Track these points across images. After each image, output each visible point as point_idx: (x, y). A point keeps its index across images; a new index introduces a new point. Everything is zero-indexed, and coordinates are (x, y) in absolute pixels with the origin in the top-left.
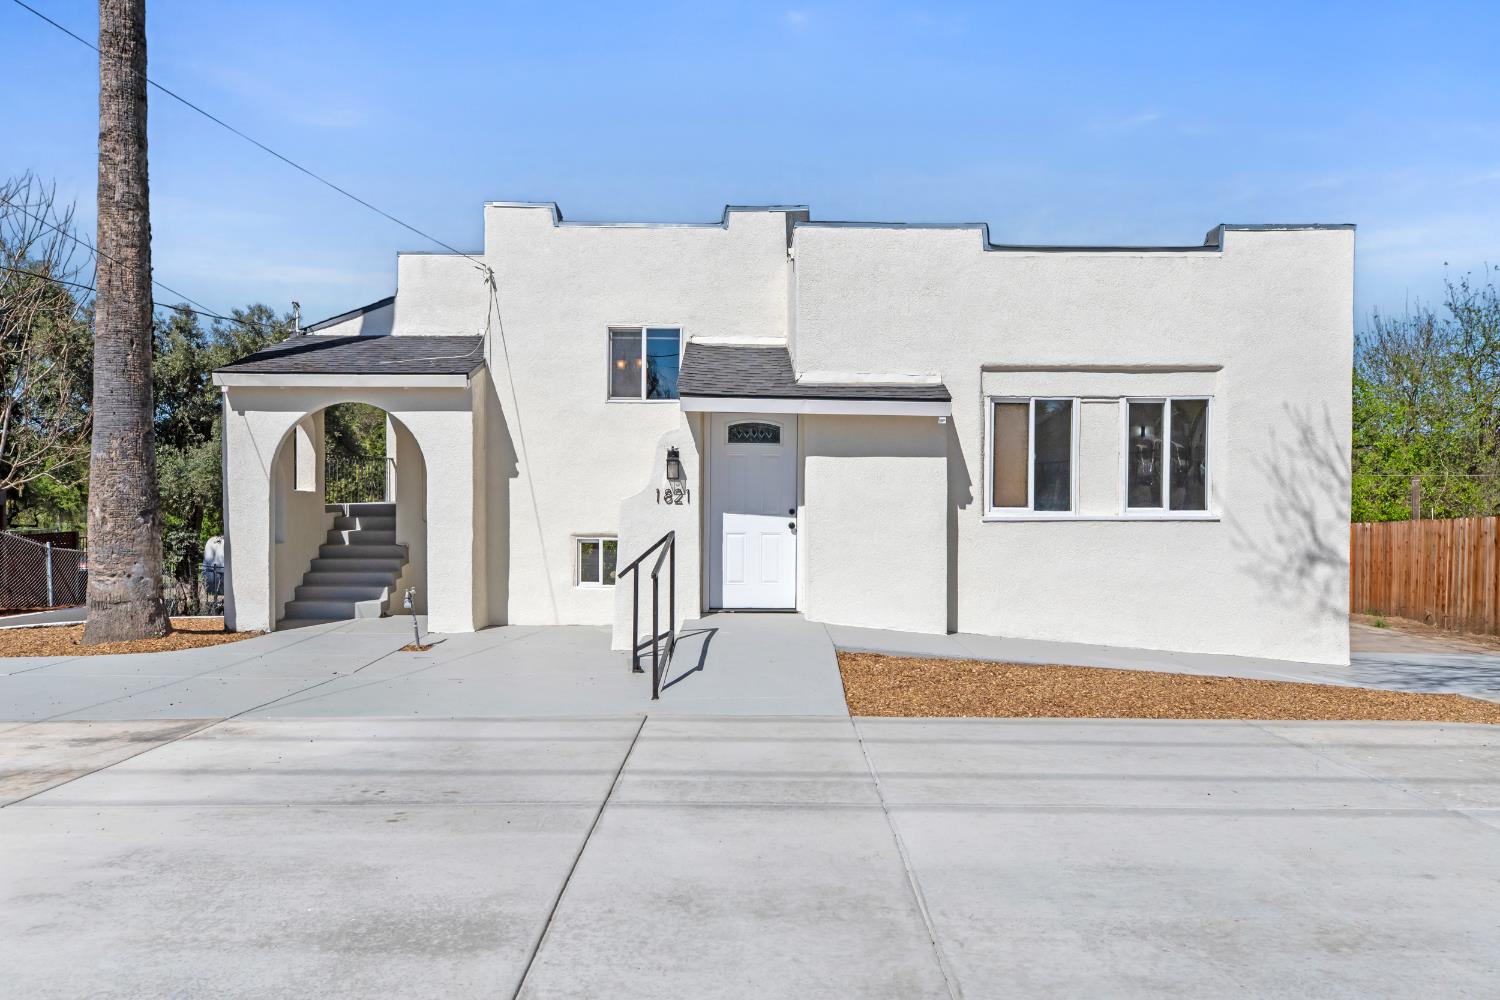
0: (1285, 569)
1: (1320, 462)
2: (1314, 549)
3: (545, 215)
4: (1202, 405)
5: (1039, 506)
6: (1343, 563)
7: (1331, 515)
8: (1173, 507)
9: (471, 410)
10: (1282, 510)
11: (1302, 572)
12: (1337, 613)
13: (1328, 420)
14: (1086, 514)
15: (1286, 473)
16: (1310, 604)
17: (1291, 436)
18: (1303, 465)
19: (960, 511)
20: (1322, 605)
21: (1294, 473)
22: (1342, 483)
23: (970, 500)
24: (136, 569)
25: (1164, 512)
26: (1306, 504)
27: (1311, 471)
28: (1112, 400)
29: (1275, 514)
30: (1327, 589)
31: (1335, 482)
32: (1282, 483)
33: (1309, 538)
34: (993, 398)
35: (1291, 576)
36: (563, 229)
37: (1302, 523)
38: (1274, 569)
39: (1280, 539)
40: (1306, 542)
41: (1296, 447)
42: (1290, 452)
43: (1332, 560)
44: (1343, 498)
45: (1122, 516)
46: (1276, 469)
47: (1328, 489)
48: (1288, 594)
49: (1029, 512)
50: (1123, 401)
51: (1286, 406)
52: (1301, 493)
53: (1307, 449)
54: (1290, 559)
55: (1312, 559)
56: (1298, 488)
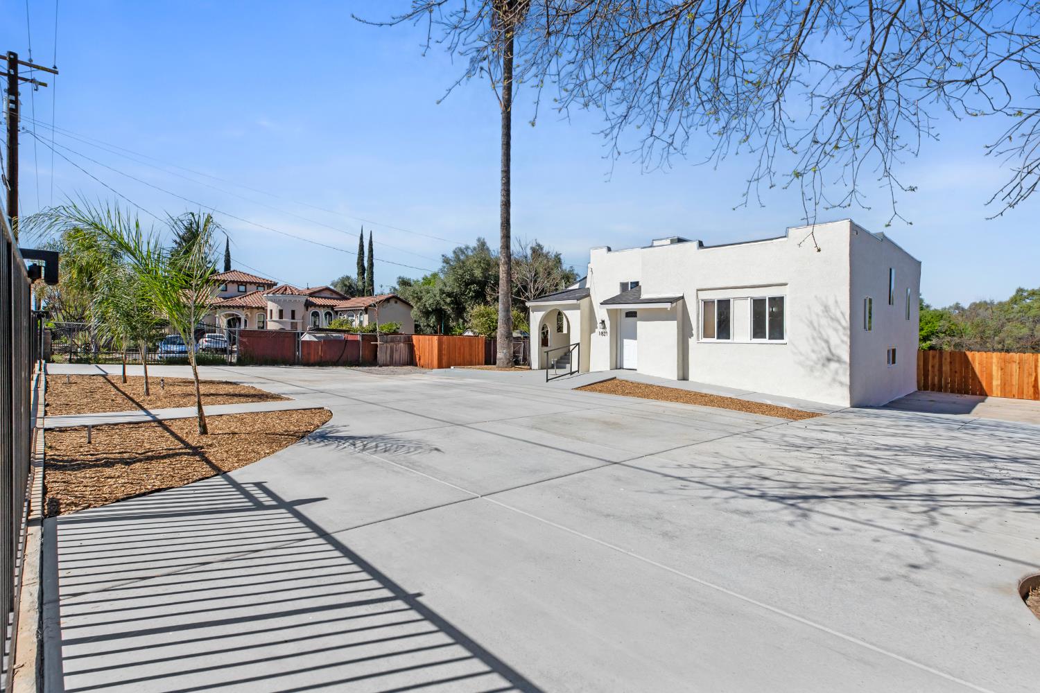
0: (816, 364)
1: (832, 319)
2: (830, 356)
3: (605, 250)
4: (782, 299)
5: (718, 338)
6: (845, 363)
7: (838, 342)
8: (769, 339)
9: (579, 309)
10: (814, 338)
11: (824, 365)
12: (841, 384)
13: (836, 302)
14: (735, 341)
15: (816, 325)
16: (828, 378)
17: (818, 309)
18: (824, 321)
19: (689, 339)
20: (834, 380)
21: (819, 325)
22: (844, 328)
23: (692, 335)
24: (505, 351)
25: (766, 340)
26: (825, 337)
27: (829, 325)
28: (746, 298)
29: (811, 341)
30: (836, 373)
31: (840, 328)
32: (814, 329)
33: (827, 349)
34: (702, 300)
35: (819, 366)
36: (610, 253)
37: (824, 345)
38: (812, 363)
39: (813, 351)
40: (826, 353)
41: (821, 313)
42: (818, 315)
43: (839, 360)
44: (844, 334)
45: (749, 342)
46: (811, 323)
47: (836, 330)
48: (817, 374)
49: (715, 340)
50: (749, 299)
51: (816, 297)
52: (823, 333)
53: (826, 314)
54: (819, 360)
55: (829, 360)
56: (821, 330)
